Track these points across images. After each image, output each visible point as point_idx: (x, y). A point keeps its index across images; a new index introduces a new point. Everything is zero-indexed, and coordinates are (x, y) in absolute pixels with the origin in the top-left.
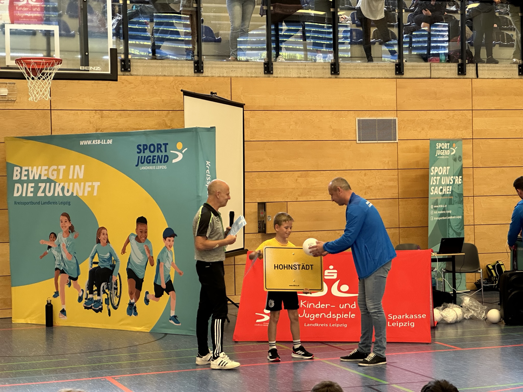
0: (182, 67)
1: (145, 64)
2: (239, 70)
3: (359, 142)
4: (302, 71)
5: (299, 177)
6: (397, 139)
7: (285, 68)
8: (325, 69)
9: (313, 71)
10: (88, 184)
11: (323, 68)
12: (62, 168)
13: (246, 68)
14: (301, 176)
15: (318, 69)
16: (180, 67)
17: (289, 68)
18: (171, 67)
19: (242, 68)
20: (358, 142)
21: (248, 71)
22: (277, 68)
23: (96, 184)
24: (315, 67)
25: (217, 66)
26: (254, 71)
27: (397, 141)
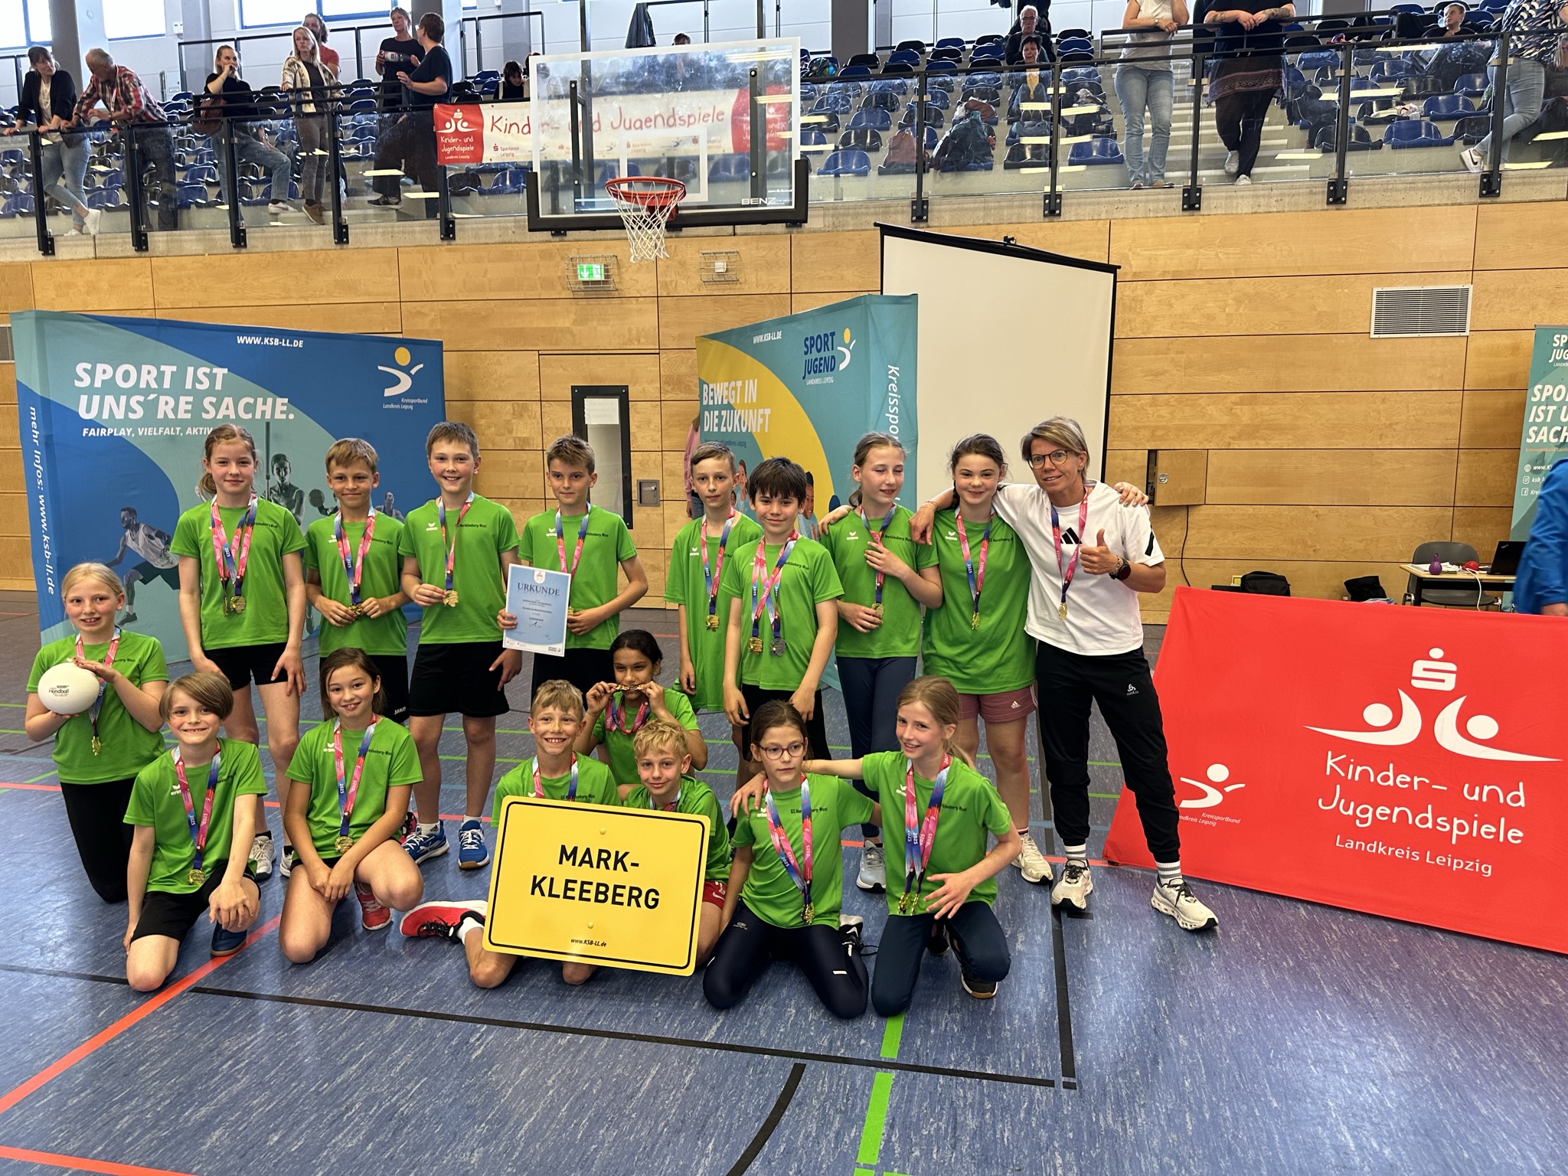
0: (1021, 207)
1: (955, 207)
2: (1132, 207)
3: (1377, 336)
4: (1262, 201)
5: (1236, 404)
6: (1468, 328)
7: (1226, 198)
8: (1315, 194)
9: (1287, 199)
10: (761, 411)
11: (1311, 193)
12: (739, 384)
13: (1147, 201)
14: (1241, 403)
15: (1299, 195)
16: (1019, 207)
17: (1237, 197)
18: (1002, 208)
19: (1137, 201)
20: (1373, 336)
21: (1151, 206)
22: (1210, 198)
23: (768, 411)
24: (1294, 191)
25: (1088, 200)
26: (1161, 205)
27: (1467, 333)
